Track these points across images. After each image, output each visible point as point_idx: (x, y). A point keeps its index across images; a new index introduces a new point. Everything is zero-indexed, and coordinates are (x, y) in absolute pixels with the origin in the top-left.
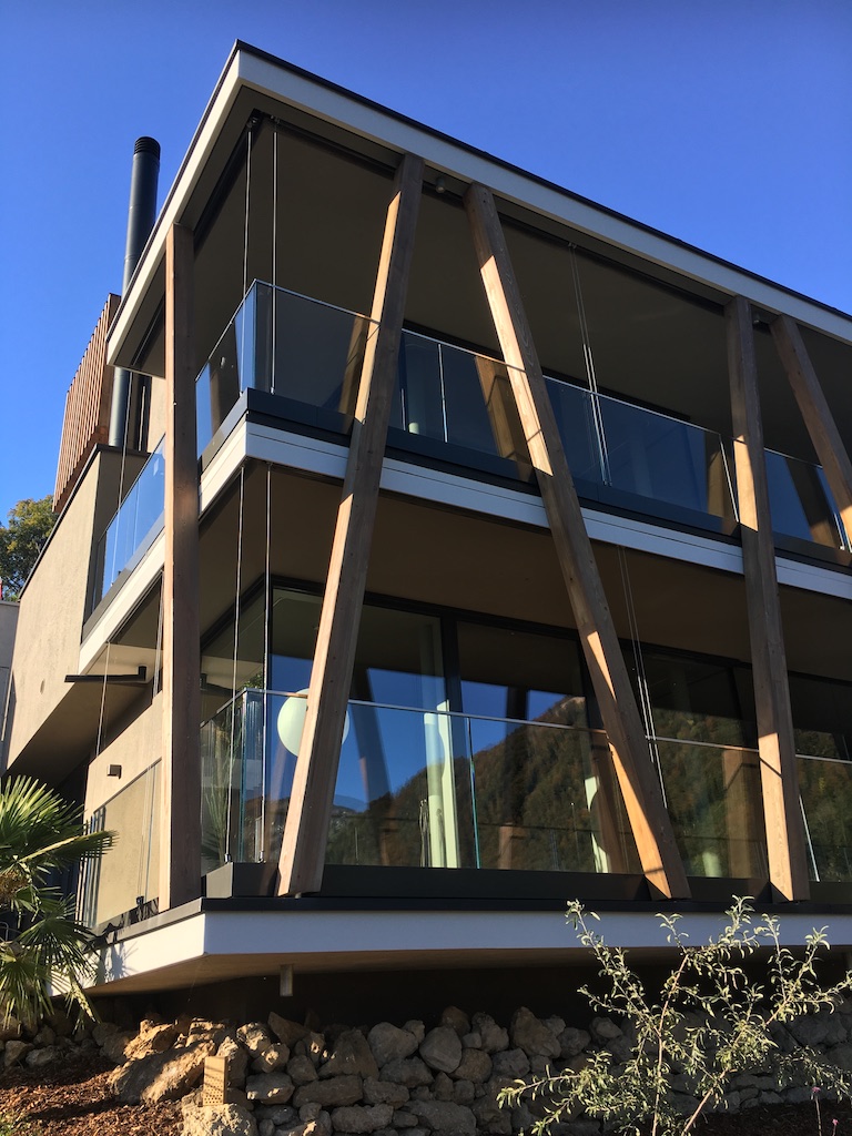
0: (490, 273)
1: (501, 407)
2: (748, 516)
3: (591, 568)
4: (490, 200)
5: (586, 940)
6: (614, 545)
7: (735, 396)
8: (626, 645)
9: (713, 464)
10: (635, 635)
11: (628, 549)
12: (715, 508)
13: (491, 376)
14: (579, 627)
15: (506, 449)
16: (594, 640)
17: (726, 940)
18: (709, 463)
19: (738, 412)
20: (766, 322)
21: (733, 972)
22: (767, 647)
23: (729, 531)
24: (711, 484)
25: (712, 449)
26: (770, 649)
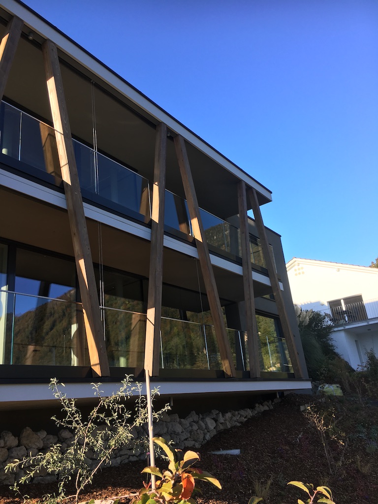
0: (51, 84)
1: (50, 149)
2: (155, 217)
3: (85, 230)
4: (55, 50)
5: (57, 396)
6: (96, 221)
7: (156, 164)
8: (96, 266)
9: (144, 193)
10: (101, 262)
11: (103, 224)
12: (142, 211)
13: (47, 134)
14: (76, 256)
15: (50, 169)
16: (82, 263)
17: (120, 393)
18: (142, 192)
19: (157, 172)
20: (172, 136)
21: (120, 406)
22: (156, 272)
23: (147, 222)
24: (142, 201)
25: (144, 186)
26: (157, 273)
